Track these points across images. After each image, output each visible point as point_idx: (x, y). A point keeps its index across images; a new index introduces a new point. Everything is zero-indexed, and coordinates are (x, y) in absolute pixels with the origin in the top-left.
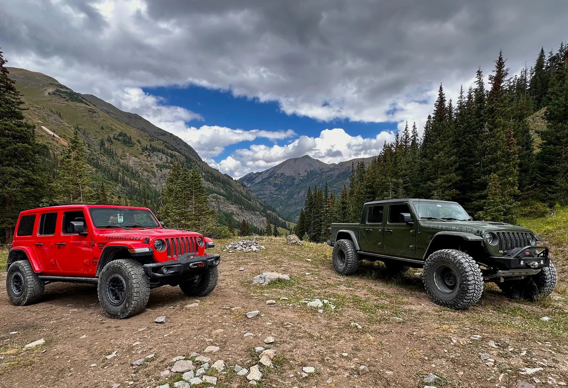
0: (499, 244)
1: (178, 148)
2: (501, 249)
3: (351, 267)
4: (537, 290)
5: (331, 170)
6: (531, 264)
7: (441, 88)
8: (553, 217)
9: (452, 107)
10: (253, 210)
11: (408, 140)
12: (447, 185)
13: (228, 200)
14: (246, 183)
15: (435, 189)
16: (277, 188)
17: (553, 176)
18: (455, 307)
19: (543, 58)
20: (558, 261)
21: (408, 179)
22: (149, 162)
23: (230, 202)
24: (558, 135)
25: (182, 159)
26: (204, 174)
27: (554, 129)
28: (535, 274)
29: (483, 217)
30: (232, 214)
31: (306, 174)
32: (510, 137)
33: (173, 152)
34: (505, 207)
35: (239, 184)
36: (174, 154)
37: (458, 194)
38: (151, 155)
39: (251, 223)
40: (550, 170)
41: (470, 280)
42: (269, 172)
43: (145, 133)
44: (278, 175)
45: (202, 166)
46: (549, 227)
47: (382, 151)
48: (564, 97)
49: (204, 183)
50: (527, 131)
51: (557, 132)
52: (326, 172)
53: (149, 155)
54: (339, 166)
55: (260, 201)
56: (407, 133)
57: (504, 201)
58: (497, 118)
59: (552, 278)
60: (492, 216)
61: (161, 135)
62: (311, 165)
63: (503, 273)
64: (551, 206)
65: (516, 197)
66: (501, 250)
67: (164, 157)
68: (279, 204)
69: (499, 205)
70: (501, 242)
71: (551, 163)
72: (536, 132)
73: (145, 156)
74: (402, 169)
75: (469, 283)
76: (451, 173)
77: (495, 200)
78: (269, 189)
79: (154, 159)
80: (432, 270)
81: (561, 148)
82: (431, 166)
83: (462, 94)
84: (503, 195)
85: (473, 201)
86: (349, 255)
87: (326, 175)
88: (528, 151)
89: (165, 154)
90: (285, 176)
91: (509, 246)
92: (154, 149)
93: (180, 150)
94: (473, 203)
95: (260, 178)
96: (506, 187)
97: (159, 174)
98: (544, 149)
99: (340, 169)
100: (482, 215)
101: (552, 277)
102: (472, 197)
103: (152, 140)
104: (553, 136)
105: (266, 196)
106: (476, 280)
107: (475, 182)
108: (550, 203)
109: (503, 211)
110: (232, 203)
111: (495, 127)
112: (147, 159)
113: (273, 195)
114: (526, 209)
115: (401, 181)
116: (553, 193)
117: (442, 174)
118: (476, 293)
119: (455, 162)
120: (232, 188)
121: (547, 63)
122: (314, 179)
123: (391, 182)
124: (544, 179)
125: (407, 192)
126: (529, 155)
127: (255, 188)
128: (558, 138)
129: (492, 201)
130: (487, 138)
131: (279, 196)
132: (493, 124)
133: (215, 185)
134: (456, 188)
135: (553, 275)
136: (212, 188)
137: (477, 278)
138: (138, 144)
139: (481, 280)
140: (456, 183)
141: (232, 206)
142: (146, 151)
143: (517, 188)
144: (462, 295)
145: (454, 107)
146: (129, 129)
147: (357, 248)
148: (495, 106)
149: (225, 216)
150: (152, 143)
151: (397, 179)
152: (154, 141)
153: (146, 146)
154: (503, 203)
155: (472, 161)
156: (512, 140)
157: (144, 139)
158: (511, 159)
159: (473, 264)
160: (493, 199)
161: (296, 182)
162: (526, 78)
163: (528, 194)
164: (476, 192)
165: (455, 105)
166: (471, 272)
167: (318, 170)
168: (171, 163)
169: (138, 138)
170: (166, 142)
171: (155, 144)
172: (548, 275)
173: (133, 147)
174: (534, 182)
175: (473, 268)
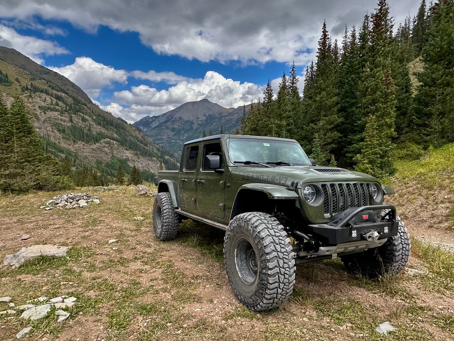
0: (325, 204)
1: (65, 89)
2: (328, 210)
3: (168, 231)
4: (383, 268)
5: (230, 114)
6: (368, 235)
7: (325, 25)
8: (425, 160)
9: (338, 48)
10: (149, 155)
11: (295, 80)
12: (329, 127)
13: (122, 145)
14: (141, 128)
15: (318, 132)
16: (175, 132)
17: (428, 118)
18: (254, 309)
19: (425, 7)
20: (428, 205)
21: (292, 121)
22: (30, 103)
23: (125, 148)
24: (434, 76)
25: (70, 100)
26: (94, 118)
27: (430, 70)
28: (379, 245)
29: (361, 161)
30: (127, 160)
31: (205, 118)
32: (388, 76)
33: (59, 93)
34: (382, 150)
35: (134, 128)
36: (59, 95)
37: (340, 137)
38: (33, 95)
39: (147, 169)
40: (425, 112)
41: (270, 267)
42: (166, 116)
43: (25, 71)
44: (176, 119)
45: (93, 109)
46: (421, 170)
47: (266, 90)
48: (439, 37)
49: (94, 128)
50: (407, 75)
51: (432, 73)
52: (226, 116)
53: (30, 96)
54: (238, 110)
55: (157, 146)
56: (294, 73)
57: (381, 143)
58: (377, 58)
59: (404, 249)
60: (370, 159)
61: (44, 74)
62: (210, 109)
63: (328, 251)
64: (425, 148)
65: (394, 139)
66: (326, 212)
67: (48, 98)
68: (178, 149)
69: (377, 148)
70: (328, 199)
71: (427, 105)
72: (414, 74)
73: (26, 97)
74: (286, 111)
75: (270, 272)
76: (333, 115)
77: (372, 142)
78: (166, 134)
79: (36, 100)
80: (232, 245)
81: (436, 90)
82: (313, 107)
83: (346, 33)
84: (381, 138)
85: (354, 144)
86: (164, 215)
87: (225, 119)
88: (407, 94)
89: (49, 95)
90: (183, 120)
91: (340, 205)
92: (36, 90)
93: (67, 91)
94: (354, 145)
95: (157, 122)
96: (384, 129)
97: (43, 117)
98: (420, 90)
99: (239, 114)
100: (359, 159)
101: (403, 247)
102: (352, 140)
103: (34, 79)
104: (429, 78)
105: (163, 141)
106: (281, 266)
107: (356, 124)
108: (425, 146)
109: (379, 154)
110: (127, 148)
111: (376, 67)
112: (28, 100)
113: (171, 140)
114: (403, 152)
115: (284, 123)
116: (427, 135)
117: (325, 116)
118: (281, 287)
119: (337, 103)
120: (126, 133)
121: (428, 13)
122: (213, 123)
123: (275, 124)
124: (420, 122)
125: (290, 135)
126: (408, 99)
127: (152, 132)
128: (433, 80)
129: (369, 143)
130: (367, 78)
131: (177, 141)
132: (374, 64)
133: (107, 129)
134: (338, 131)
135: (405, 243)
136: (104, 133)
137: (284, 263)
138: (16, 83)
139: (292, 266)
140: (338, 125)
141: (127, 151)
142: (26, 91)
143: (393, 130)
144: (261, 291)
145: (339, 47)
146: (5, 66)
147: (174, 204)
148: (375, 44)
149: (119, 163)
150: (34, 83)
151: (281, 120)
152: (35, 80)
153: (27, 86)
154: (380, 145)
155: (353, 103)
156: (390, 80)
157: (23, 77)
158: (388, 100)
159: (281, 238)
160: (370, 141)
161: (195, 127)
162: (409, 26)
163: (406, 137)
164: (357, 135)
165: (340, 45)
166: (274, 253)
167: (217, 114)
168: (57, 105)
169: (16, 76)
170: (50, 82)
171: (37, 83)
172: (399, 244)
173: (10, 86)
174: (411, 125)
175: (278, 247)
